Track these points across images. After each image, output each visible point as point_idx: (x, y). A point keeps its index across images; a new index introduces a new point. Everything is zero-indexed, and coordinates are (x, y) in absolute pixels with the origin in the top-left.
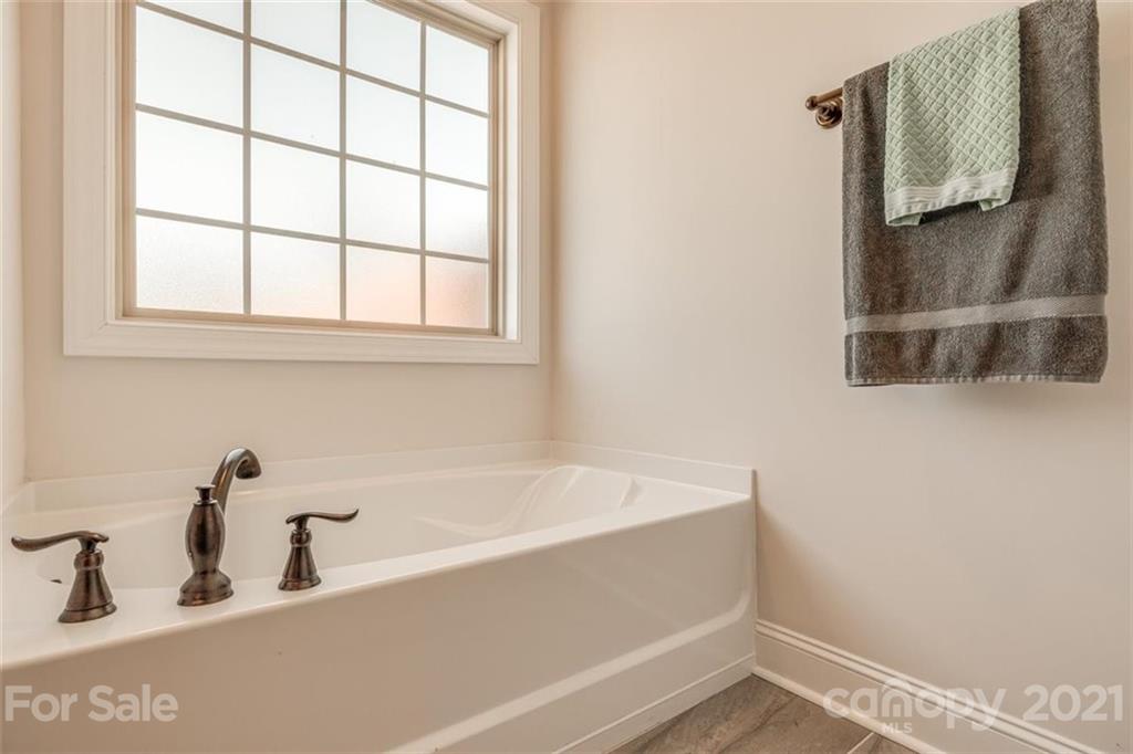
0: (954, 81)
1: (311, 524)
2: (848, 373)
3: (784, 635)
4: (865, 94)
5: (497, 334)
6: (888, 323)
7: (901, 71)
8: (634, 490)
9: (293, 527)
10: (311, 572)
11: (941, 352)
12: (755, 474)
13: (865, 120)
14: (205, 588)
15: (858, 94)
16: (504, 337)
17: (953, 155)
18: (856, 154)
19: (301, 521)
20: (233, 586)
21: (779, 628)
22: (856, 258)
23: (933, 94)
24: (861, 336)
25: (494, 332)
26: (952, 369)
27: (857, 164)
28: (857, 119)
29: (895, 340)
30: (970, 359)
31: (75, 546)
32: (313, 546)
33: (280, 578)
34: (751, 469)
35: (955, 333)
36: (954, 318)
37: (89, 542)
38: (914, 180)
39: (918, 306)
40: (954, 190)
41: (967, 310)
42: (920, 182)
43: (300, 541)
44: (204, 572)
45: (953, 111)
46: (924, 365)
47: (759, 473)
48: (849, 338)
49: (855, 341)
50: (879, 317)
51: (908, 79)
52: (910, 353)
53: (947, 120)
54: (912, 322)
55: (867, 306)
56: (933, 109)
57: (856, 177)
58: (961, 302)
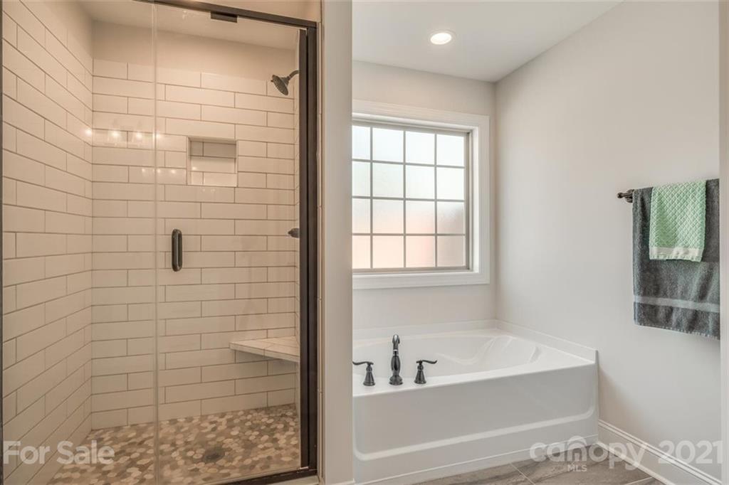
0: (679, 205)
1: (424, 363)
2: (635, 319)
3: (611, 428)
4: (642, 200)
5: (469, 269)
6: (651, 301)
7: (657, 195)
8: (538, 352)
9: (418, 364)
10: (424, 378)
11: (674, 318)
12: (597, 352)
13: (642, 211)
14: (396, 381)
15: (639, 199)
16: (472, 271)
17: (678, 236)
18: (638, 225)
19: (420, 362)
20: (403, 381)
21: (610, 425)
22: (637, 271)
23: (670, 208)
24: (639, 304)
25: (468, 268)
26: (678, 326)
27: (638, 231)
28: (638, 210)
29: (654, 308)
30: (685, 323)
31: (366, 365)
32: (424, 371)
33: (415, 379)
34: (595, 349)
35: (680, 310)
36: (680, 304)
37: (369, 364)
38: (660, 245)
39: (665, 295)
40: (677, 253)
41: (685, 302)
42: (664, 245)
43: (420, 368)
44: (396, 376)
45: (679, 217)
46: (668, 321)
47: (600, 352)
48: (635, 303)
49: (636, 305)
50: (648, 298)
51: (660, 199)
52: (661, 315)
53: (676, 220)
54: (662, 302)
55: (642, 292)
56: (670, 214)
57: (638, 235)
58: (683, 298)
